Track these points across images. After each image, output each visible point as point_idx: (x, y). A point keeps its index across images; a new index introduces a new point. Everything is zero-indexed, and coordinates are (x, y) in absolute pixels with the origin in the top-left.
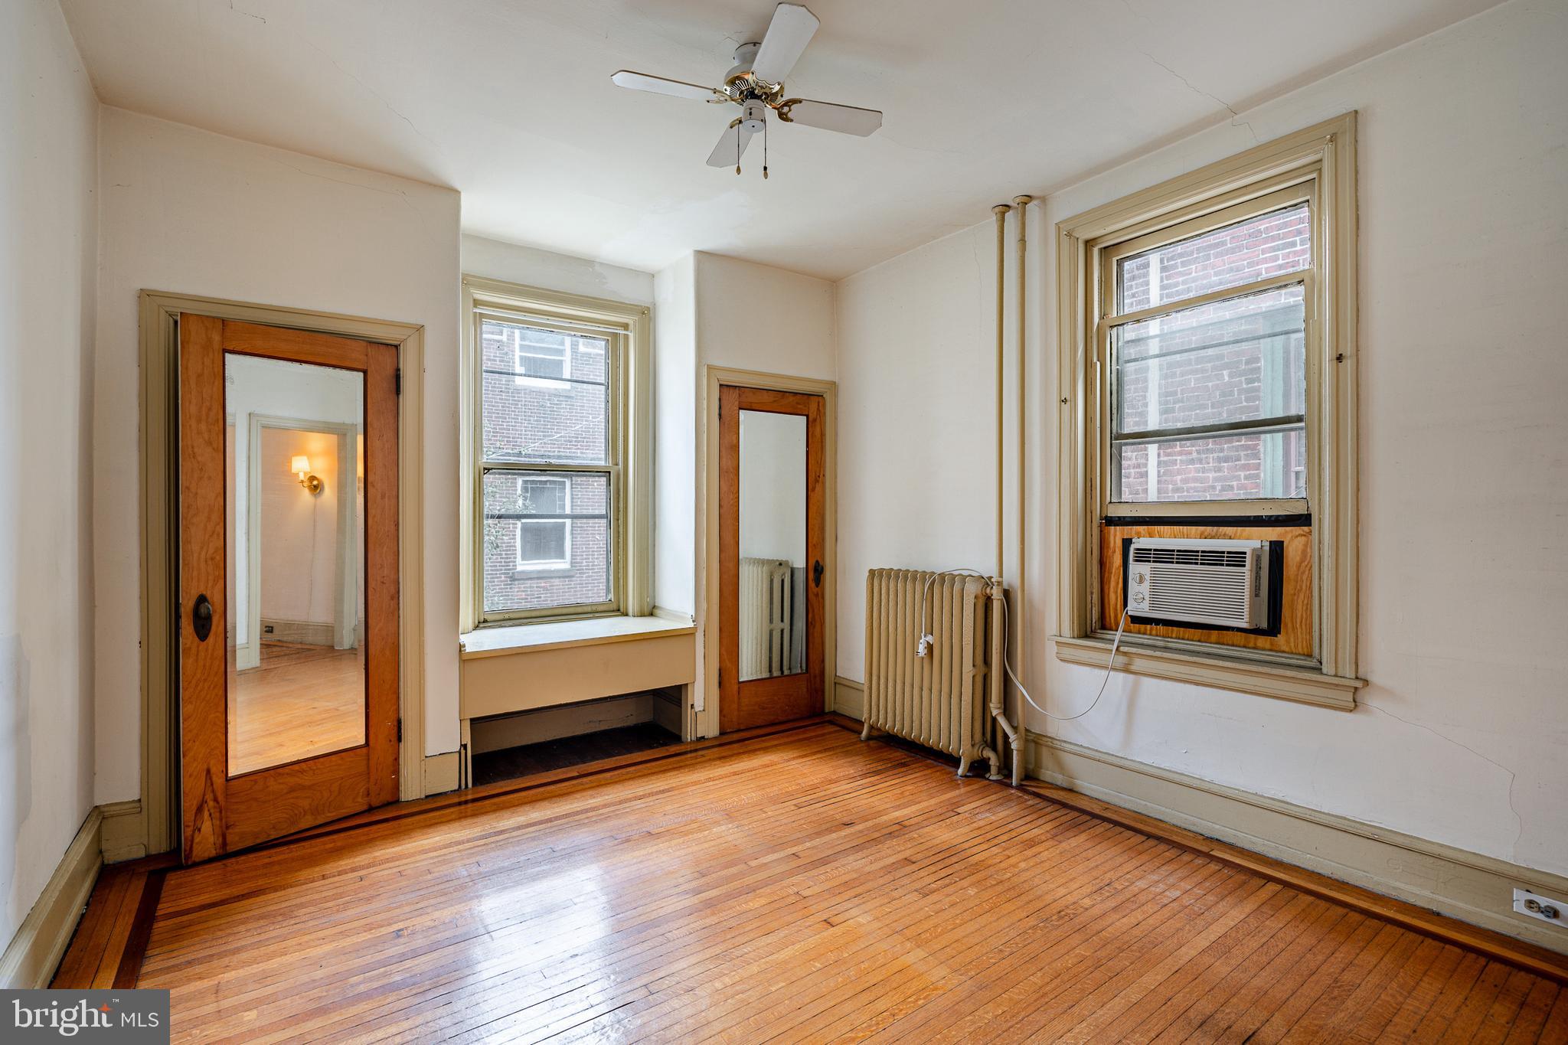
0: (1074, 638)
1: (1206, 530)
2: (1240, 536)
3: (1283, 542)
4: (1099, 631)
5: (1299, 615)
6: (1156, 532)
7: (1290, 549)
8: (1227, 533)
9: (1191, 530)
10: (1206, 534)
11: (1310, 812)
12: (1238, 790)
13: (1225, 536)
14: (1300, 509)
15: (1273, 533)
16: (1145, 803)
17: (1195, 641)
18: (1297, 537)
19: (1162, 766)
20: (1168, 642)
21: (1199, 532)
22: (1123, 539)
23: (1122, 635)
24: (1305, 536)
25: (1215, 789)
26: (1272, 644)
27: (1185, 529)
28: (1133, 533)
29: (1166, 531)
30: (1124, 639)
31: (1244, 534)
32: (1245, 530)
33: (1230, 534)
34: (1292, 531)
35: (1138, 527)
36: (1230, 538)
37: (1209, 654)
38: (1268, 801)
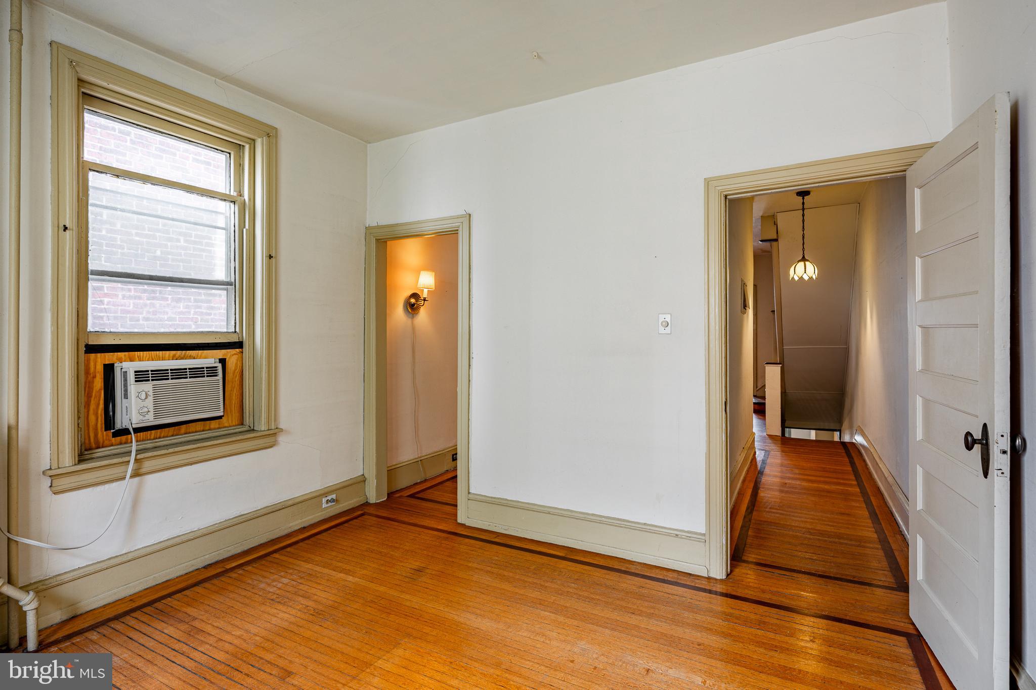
0: (75, 465)
1: (177, 353)
2: (201, 356)
3: (226, 359)
4: (86, 453)
5: (234, 402)
6: (137, 357)
7: (229, 363)
8: (192, 354)
9: (165, 354)
10: (177, 356)
11: (255, 513)
12: (216, 524)
13: (191, 357)
14: (234, 339)
15: (220, 354)
16: (152, 577)
17: (170, 436)
18: (233, 355)
19: (162, 540)
20: (156, 442)
21: (171, 355)
22: (104, 365)
23: (137, 445)
24: (237, 354)
25: (205, 532)
26: (219, 424)
27: (160, 353)
28: (115, 358)
29: (145, 355)
30: (141, 447)
31: (203, 355)
32: (203, 352)
33: (194, 356)
34: (230, 352)
35: (119, 353)
36: (194, 358)
37: (188, 442)
38: (235, 520)
